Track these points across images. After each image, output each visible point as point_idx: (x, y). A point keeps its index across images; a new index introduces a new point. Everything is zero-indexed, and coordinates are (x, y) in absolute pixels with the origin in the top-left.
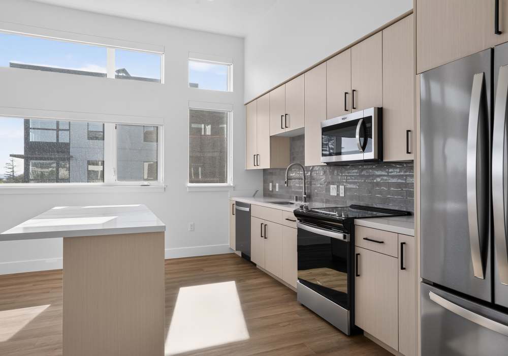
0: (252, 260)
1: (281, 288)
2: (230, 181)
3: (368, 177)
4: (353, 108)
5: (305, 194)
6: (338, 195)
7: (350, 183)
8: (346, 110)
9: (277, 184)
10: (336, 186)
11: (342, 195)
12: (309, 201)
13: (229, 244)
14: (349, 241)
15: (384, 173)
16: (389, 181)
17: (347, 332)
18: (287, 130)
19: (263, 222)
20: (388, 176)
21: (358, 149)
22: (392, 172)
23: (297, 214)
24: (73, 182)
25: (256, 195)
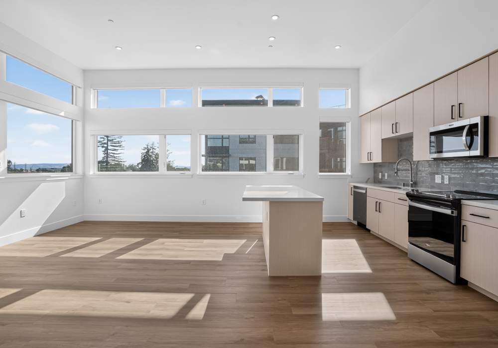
0: (367, 227)
1: (392, 248)
2: (348, 171)
3: (472, 169)
4: (460, 117)
5: (412, 181)
6: (443, 182)
7: (455, 173)
8: (452, 119)
9: (386, 174)
10: (441, 176)
11: (446, 182)
12: (415, 187)
13: (347, 216)
14: (456, 215)
15: (487, 166)
16: (494, 172)
17: (453, 281)
18: (397, 134)
19: (377, 200)
20: (492, 168)
21: (464, 148)
22: (496, 165)
23: (408, 195)
24: (231, 171)
25: (369, 181)
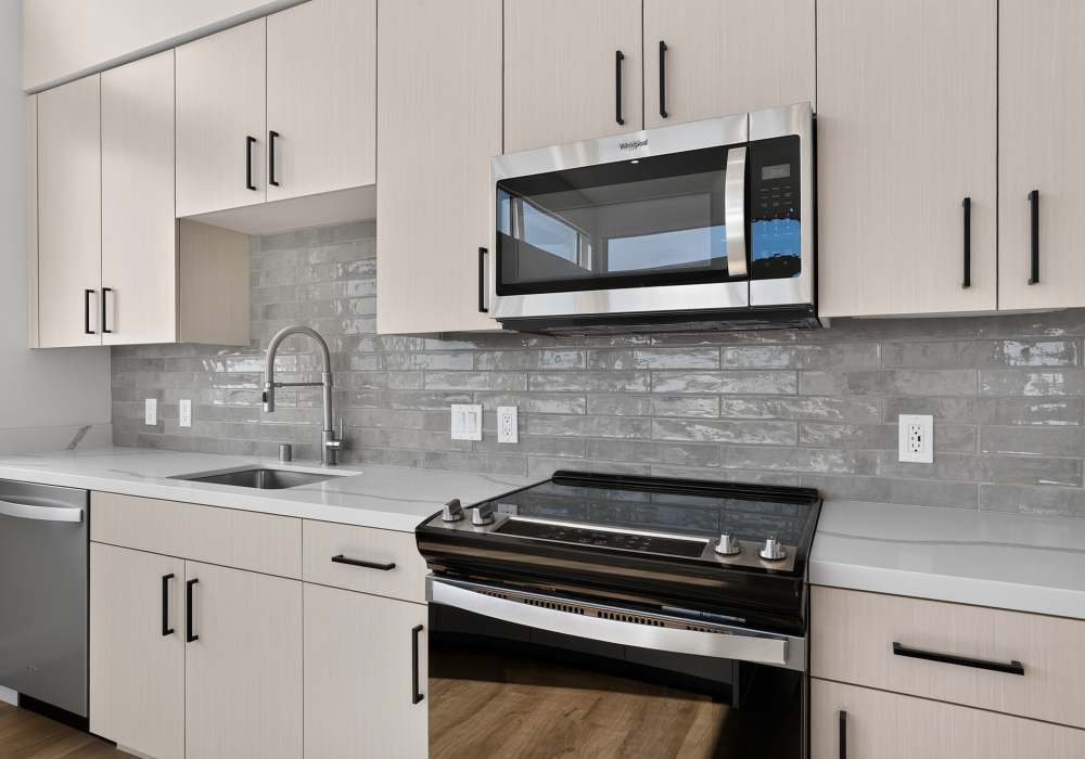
4: (664, 114)
5: (333, 435)
6: (489, 436)
7: (547, 396)
9: (185, 403)
10: (478, 409)
18: (274, 194)
19: (175, 567)
20: (720, 370)
25: (79, 444)
